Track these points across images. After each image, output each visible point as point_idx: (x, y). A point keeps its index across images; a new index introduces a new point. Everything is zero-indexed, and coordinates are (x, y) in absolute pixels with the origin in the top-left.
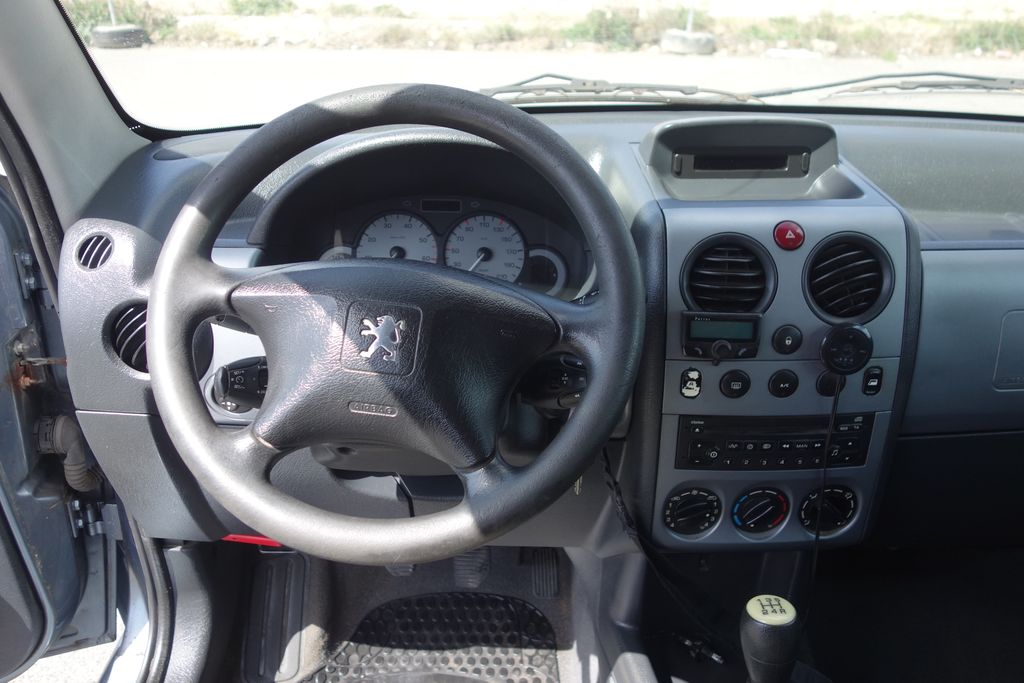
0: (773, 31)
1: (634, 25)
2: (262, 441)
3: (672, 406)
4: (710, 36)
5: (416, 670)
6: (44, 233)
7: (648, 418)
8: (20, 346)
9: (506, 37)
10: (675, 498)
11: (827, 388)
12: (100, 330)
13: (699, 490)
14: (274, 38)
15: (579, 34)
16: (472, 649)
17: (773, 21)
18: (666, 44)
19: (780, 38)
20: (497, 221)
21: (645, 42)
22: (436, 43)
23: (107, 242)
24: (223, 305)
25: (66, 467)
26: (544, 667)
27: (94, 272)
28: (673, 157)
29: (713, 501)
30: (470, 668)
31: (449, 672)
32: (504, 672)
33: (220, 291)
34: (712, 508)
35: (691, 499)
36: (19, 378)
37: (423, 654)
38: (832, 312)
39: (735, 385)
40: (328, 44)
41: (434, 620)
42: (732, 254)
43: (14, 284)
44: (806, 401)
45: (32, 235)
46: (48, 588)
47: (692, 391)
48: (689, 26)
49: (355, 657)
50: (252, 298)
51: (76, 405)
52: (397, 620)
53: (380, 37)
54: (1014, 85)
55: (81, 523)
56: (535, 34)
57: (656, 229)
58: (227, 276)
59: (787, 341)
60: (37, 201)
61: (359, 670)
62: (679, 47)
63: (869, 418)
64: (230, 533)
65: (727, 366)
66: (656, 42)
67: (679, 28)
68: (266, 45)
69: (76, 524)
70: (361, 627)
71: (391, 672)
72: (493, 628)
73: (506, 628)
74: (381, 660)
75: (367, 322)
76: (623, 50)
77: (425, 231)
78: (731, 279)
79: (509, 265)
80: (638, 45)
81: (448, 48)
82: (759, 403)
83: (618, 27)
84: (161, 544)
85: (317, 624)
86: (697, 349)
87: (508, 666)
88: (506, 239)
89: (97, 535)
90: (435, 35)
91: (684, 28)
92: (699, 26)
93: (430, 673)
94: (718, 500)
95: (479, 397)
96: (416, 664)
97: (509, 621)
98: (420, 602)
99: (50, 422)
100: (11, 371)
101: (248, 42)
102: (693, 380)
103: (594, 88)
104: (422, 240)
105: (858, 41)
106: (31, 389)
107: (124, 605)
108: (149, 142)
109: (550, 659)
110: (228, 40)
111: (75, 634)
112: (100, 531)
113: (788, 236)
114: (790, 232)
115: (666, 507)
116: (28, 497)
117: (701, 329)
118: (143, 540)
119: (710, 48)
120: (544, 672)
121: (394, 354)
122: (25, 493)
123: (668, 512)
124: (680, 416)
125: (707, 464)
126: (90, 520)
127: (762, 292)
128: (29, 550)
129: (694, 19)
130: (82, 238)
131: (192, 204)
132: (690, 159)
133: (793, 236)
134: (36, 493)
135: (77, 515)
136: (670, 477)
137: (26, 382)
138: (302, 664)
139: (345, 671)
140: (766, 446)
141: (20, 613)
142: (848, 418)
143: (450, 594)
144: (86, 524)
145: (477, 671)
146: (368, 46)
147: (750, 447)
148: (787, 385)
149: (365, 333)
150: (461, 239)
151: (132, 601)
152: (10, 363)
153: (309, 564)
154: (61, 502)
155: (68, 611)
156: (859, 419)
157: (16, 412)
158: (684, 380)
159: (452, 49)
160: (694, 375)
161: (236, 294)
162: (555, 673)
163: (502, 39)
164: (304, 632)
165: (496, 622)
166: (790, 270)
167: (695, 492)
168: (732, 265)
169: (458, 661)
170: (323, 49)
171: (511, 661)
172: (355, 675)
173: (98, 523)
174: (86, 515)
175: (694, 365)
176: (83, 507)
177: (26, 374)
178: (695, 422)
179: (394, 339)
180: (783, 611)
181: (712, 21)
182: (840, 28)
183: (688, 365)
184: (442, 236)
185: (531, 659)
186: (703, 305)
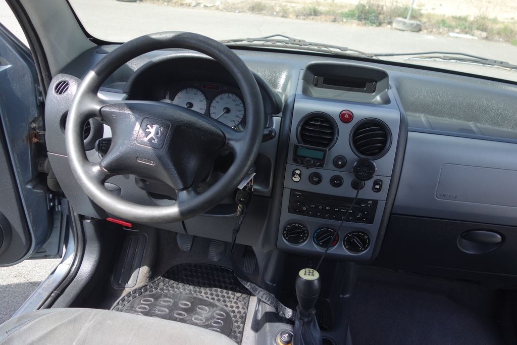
0: (454, 24)
1: (380, 14)
2: (103, 169)
3: (288, 184)
4: (418, 23)
5: (186, 294)
6: (44, 77)
7: (278, 188)
8: (34, 125)
9: (313, 13)
10: (288, 226)
11: (356, 186)
12: (59, 120)
13: (299, 224)
14: (199, 3)
15: (351, 15)
16: (208, 289)
17: (454, 18)
18: (395, 25)
19: (457, 28)
20: (235, 96)
21: (384, 23)
22: (277, 13)
23: (67, 84)
24: (98, 113)
25: (48, 179)
26: (243, 302)
27: (60, 96)
28: (314, 77)
29: (304, 230)
30: (210, 297)
31: (201, 297)
32: (225, 301)
33: (97, 107)
34: (305, 234)
35: (295, 228)
36: (32, 138)
37: (191, 287)
38: (362, 153)
39: (316, 179)
40: (225, 9)
41: (200, 275)
42: (321, 121)
43: (34, 98)
44: (346, 190)
45: (39, 78)
46: (34, 228)
47: (296, 179)
48: (408, 17)
49: (162, 284)
50: (108, 111)
51: (48, 150)
52: (184, 272)
53: (250, 8)
54: (496, 63)
55: (52, 204)
56: (327, 13)
57: (291, 106)
58: (102, 102)
59: (340, 162)
60: (42, 64)
61: (162, 289)
62: (401, 27)
63: (375, 202)
64: (109, 217)
65: (312, 170)
66: (390, 23)
67: (403, 17)
68: (195, 6)
69: (50, 204)
70: (168, 272)
71: (176, 293)
72: (225, 282)
73: (231, 283)
74: (173, 287)
75: (149, 126)
76: (372, 25)
77: (202, 97)
78: (320, 132)
79: (236, 116)
80: (380, 24)
81: (283, 16)
82: (325, 188)
83: (371, 14)
84: (82, 218)
85: (147, 266)
86: (298, 160)
87: (227, 299)
88: (237, 105)
89: (58, 211)
90: (278, 9)
91: (406, 18)
92: (413, 17)
93: (192, 296)
94: (307, 230)
95: (192, 163)
96: (187, 292)
97: (233, 281)
98: (195, 266)
99: (43, 159)
100: (29, 135)
101: (187, 4)
102: (297, 174)
103: (299, 43)
104: (201, 101)
105: (499, 33)
106: (37, 143)
107: (66, 243)
108: (97, 45)
109: (246, 300)
110: (177, 2)
111: (45, 252)
112: (60, 210)
113: (345, 117)
114: (347, 115)
115: (284, 230)
116: (30, 189)
117: (302, 152)
118: (75, 215)
119: (418, 29)
120: (242, 304)
121: (156, 140)
122: (29, 187)
123: (285, 232)
124: (291, 189)
125: (301, 212)
126: (56, 204)
127: (331, 140)
128: (28, 211)
129: (411, 13)
130: (58, 82)
131: (93, 70)
132: (321, 79)
133: (348, 117)
134: (34, 188)
135: (51, 200)
136: (286, 217)
137: (35, 140)
138: (138, 282)
139: (156, 289)
140: (327, 208)
141: (21, 237)
142: (365, 201)
143: (209, 264)
144: (54, 205)
145: (213, 299)
146: (244, 12)
147: (320, 207)
148: (338, 182)
149: (147, 130)
150: (217, 102)
151: (69, 242)
152: (29, 131)
153: (148, 240)
154: (44, 194)
155: (42, 241)
156: (370, 202)
157: (29, 152)
158: (294, 174)
159: (285, 17)
160: (298, 172)
161: (103, 109)
162: (247, 306)
163: (310, 15)
164: (141, 268)
165: (227, 280)
166: (345, 132)
167: (297, 225)
168: (321, 126)
169: (206, 293)
170: (222, 11)
171: (229, 298)
172: (160, 291)
173: (59, 206)
174: (55, 201)
175: (298, 167)
176: (54, 198)
177: (36, 137)
178: (297, 193)
179: (158, 135)
180: (313, 275)
181: (421, 15)
182: (489, 25)
183: (296, 167)
184: (210, 100)
185: (238, 298)
186: (305, 142)
